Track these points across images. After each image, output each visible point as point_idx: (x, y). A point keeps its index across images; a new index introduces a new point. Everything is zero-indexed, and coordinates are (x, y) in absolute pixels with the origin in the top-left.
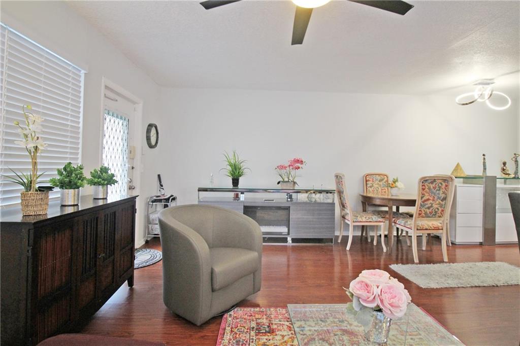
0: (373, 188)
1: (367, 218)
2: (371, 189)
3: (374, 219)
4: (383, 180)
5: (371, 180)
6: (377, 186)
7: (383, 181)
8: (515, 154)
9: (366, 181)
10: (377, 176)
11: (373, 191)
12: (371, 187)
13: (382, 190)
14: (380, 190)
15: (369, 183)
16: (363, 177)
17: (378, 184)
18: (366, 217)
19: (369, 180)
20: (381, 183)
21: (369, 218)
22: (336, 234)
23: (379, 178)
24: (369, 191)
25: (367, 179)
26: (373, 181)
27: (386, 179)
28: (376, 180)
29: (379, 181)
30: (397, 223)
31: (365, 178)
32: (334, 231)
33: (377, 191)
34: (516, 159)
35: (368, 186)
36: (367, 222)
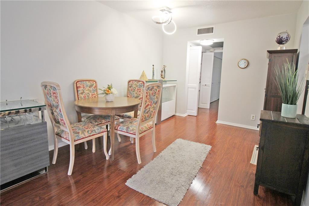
0: (84, 94)
1: (90, 132)
2: (82, 96)
3: (97, 131)
4: (92, 85)
5: (82, 86)
6: (88, 92)
7: (93, 87)
8: (164, 66)
9: (77, 88)
10: (87, 82)
11: (85, 97)
12: (82, 93)
13: (92, 95)
14: (90, 96)
15: (80, 90)
16: (74, 83)
17: (89, 90)
18: (88, 132)
19: (80, 87)
20: (91, 89)
21: (92, 131)
22: (50, 150)
23: (89, 84)
24: (81, 98)
25: (78, 85)
26: (84, 88)
27: (95, 85)
28: (87, 86)
29: (89, 87)
30: (118, 129)
31: (75, 84)
32: (48, 146)
33: (88, 96)
34: (164, 69)
35: (80, 92)
36: (90, 136)
